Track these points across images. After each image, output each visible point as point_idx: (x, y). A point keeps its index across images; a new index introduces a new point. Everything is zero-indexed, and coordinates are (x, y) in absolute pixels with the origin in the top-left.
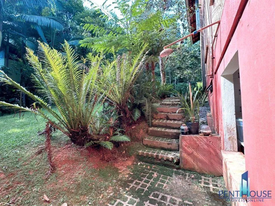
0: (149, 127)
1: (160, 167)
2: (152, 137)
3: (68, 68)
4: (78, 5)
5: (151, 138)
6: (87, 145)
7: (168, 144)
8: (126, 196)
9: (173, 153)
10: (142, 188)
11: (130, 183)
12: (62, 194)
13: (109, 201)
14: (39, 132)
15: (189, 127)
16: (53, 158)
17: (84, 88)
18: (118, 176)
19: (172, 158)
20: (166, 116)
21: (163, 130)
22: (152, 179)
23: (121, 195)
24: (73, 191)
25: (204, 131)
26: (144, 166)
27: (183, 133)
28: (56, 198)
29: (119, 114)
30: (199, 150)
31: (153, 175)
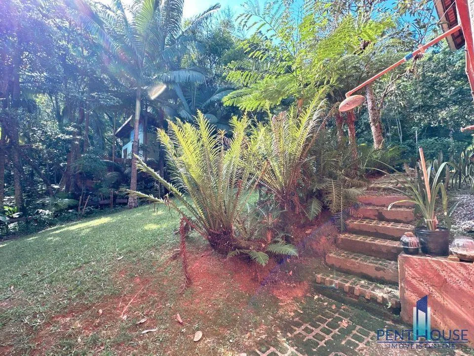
0: (340, 232)
1: (357, 311)
2: (345, 252)
3: (203, 146)
4: (224, 39)
5: (343, 254)
6: (231, 254)
7: (377, 269)
8: (286, 345)
9: (388, 289)
10: (315, 340)
11: (295, 326)
12: (198, 319)
13: (258, 345)
14: (175, 230)
15: (422, 239)
16: (189, 267)
17: (224, 172)
18: (277, 310)
19: (383, 297)
20: (377, 213)
21: (368, 240)
22: (337, 330)
23: (278, 341)
24: (211, 317)
25: (460, 252)
26: (326, 304)
27: (407, 251)
28: (190, 322)
29: (282, 208)
30: (447, 292)
31: (339, 322)
